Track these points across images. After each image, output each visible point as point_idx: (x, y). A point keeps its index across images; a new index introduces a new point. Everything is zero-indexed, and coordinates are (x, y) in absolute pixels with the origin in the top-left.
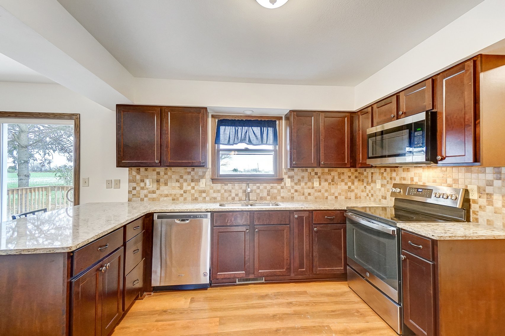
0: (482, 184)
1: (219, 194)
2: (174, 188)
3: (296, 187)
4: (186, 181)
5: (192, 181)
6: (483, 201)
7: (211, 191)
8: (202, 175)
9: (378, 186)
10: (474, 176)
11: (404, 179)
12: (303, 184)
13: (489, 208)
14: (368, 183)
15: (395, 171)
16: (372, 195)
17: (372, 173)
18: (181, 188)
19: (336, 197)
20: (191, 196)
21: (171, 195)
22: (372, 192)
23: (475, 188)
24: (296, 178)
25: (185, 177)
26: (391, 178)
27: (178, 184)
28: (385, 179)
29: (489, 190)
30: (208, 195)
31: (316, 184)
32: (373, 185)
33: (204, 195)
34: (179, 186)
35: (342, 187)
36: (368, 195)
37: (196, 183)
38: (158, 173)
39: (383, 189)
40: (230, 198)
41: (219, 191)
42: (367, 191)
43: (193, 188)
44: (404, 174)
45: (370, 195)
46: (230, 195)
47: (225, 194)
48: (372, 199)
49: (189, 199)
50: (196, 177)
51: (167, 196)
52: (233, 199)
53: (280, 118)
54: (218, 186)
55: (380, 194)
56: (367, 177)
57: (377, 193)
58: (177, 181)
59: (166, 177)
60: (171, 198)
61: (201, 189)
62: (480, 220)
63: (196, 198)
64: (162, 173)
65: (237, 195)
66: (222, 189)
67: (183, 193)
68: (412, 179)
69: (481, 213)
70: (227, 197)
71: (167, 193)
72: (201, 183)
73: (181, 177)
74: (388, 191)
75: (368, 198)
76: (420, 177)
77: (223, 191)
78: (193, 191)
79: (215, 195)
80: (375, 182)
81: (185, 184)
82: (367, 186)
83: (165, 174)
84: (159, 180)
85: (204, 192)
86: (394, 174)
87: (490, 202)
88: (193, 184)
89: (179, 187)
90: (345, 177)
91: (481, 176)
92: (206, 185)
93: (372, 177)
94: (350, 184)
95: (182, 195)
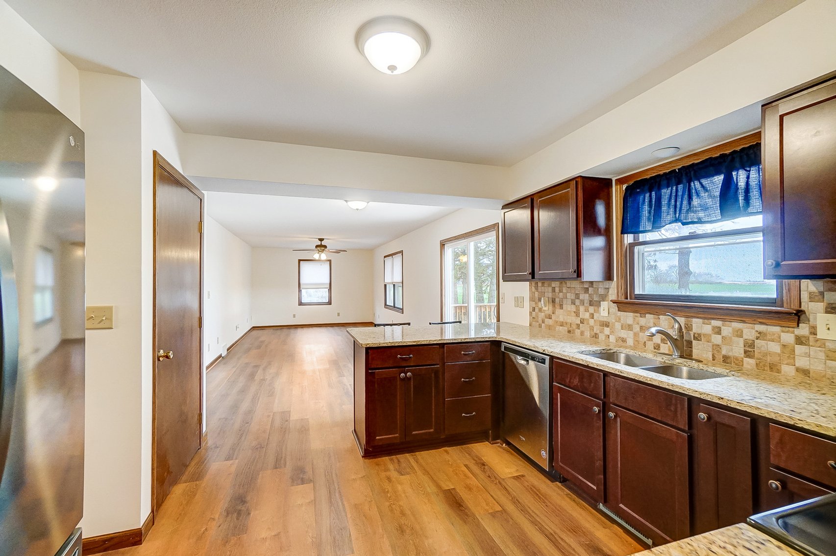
1: (631, 334)
2: (569, 313)
4: (582, 302)
5: (591, 303)
7: (618, 326)
8: (603, 293)
18: (577, 314)
20: (589, 329)
21: (566, 323)
25: (581, 297)
27: (573, 308)
30: (613, 332)
33: (607, 331)
34: (575, 310)
37: (596, 308)
38: (554, 290)
40: (650, 345)
41: (630, 327)
43: (592, 316)
47: (640, 334)
49: (587, 334)
50: (596, 298)
51: (562, 324)
52: (657, 347)
54: (629, 317)
58: (573, 303)
59: (561, 294)
61: (603, 320)
63: (596, 334)
64: (557, 290)
66: (635, 323)
67: (579, 322)
70: (645, 342)
71: (563, 320)
72: (602, 308)
73: (577, 296)
77: (637, 328)
78: (592, 322)
79: (623, 334)
81: (582, 309)
83: (561, 291)
84: (555, 299)
85: (607, 325)
88: (591, 309)
89: (575, 312)
92: (609, 314)
95: (578, 326)
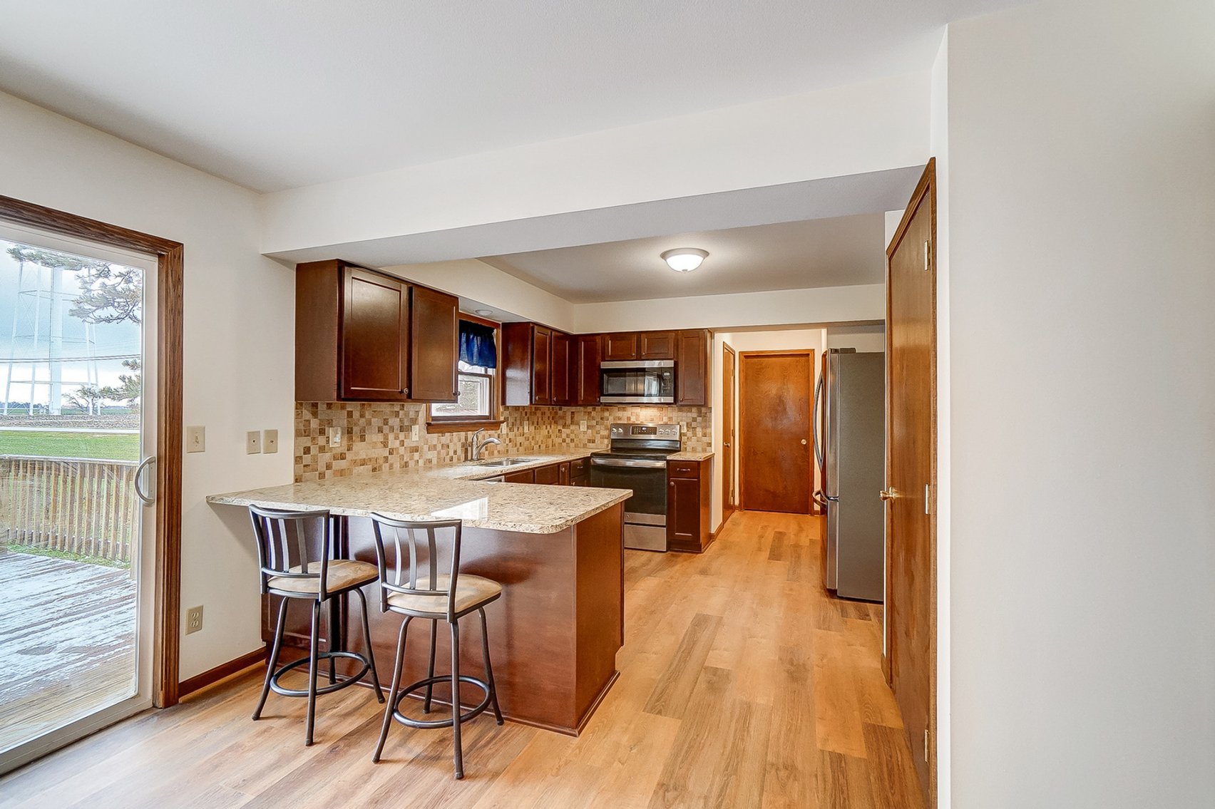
0: (690, 420)
1: (435, 453)
2: (374, 445)
3: (511, 435)
4: (392, 429)
5: (401, 429)
6: (690, 434)
7: (426, 448)
8: (414, 416)
9: (583, 428)
10: (684, 414)
11: (619, 419)
12: (516, 429)
13: (694, 439)
14: (564, 426)
15: (608, 410)
16: (572, 440)
17: (573, 413)
18: (385, 444)
19: (540, 446)
20: (399, 459)
21: (370, 459)
22: (572, 436)
23: (685, 423)
24: (511, 420)
25: (390, 422)
26: (602, 419)
27: (380, 437)
28: (593, 419)
29: (694, 424)
30: (422, 456)
31: (526, 428)
32: (572, 427)
33: (416, 456)
34: (382, 440)
35: (544, 432)
36: (564, 441)
37: (407, 434)
38: (350, 414)
39: (590, 431)
40: (448, 458)
41: (435, 447)
42: (564, 436)
43: (402, 443)
44: (620, 414)
45: (568, 440)
46: (448, 454)
47: (442, 451)
48: (572, 445)
49: (397, 466)
50: (406, 423)
51: (363, 463)
52: (451, 459)
53: (497, 325)
54: (434, 438)
55: (585, 439)
56: (563, 418)
57: (581, 436)
58: (380, 430)
59: (362, 421)
60: (370, 467)
61: (413, 445)
62: (688, 449)
63: (406, 463)
64: (356, 415)
65: (455, 452)
66: (439, 442)
67: (388, 454)
68: (629, 419)
69: (689, 443)
70: (444, 457)
71: (364, 457)
72: (413, 433)
73: (386, 422)
74: (597, 433)
75: (564, 444)
76: (638, 416)
77: (439, 447)
78: (402, 450)
79: (430, 455)
80: (578, 424)
81: (391, 437)
82: (563, 430)
83: (362, 416)
84: (352, 428)
85: (416, 450)
86: (606, 414)
87: (695, 435)
88: (402, 436)
89: (381, 442)
90: (546, 418)
91: (689, 414)
92: (419, 437)
93: (572, 418)
94: (549, 427)
95: (386, 459)
